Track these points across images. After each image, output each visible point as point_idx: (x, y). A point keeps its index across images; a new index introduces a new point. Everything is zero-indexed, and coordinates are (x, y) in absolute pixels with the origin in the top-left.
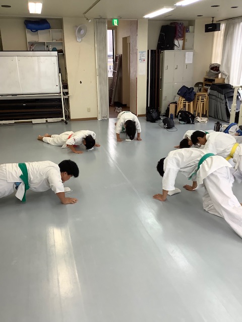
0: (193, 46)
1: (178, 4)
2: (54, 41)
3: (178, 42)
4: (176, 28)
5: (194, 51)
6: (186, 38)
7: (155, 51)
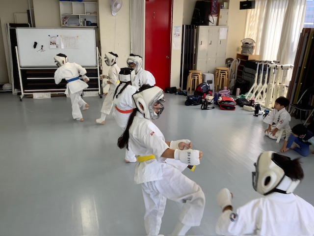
0: (227, 22)
2: (89, 14)
4: (211, 4)
5: (228, 27)
6: (220, 14)
7: (190, 26)
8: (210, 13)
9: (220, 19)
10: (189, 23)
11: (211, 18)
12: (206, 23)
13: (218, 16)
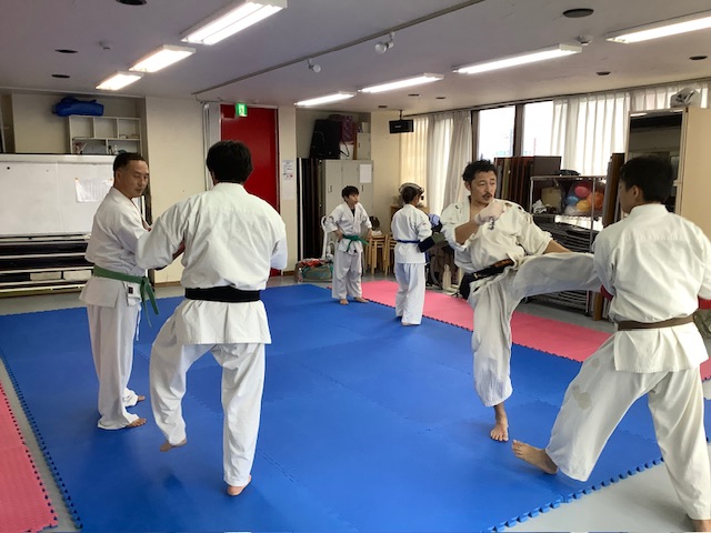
0: (369, 154)
1: (365, 90)
2: (123, 138)
3: (345, 148)
4: (341, 123)
5: (372, 163)
6: (358, 141)
7: (309, 160)
8: (340, 139)
9: (358, 149)
10: (306, 156)
11: (342, 148)
12: (336, 155)
13: (355, 144)
